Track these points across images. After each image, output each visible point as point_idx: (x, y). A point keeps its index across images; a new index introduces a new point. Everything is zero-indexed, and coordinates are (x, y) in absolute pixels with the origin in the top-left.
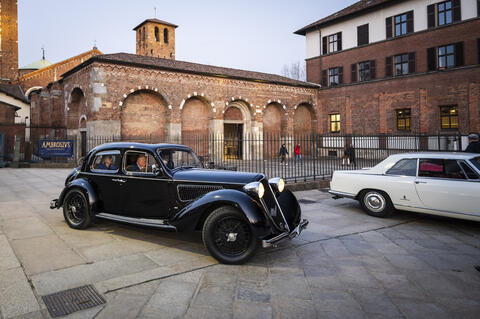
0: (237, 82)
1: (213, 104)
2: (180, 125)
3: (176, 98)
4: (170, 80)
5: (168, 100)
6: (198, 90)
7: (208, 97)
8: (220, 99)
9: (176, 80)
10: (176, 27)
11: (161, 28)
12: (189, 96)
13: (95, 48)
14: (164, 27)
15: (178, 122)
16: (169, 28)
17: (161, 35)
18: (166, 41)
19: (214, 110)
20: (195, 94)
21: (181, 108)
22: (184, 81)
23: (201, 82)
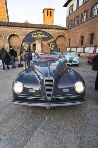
0: (29, 29)
1: (20, 37)
2: (8, 44)
3: (5, 35)
4: (2, 29)
5: (2, 36)
6: (13, 32)
7: (17, 35)
8: (23, 35)
9: (4, 29)
10: (54, 10)
11: (49, 11)
12: (10, 34)
13: (26, 21)
14: (50, 10)
15: (7, 43)
16: (51, 10)
17: (49, 13)
18: (51, 15)
19: (21, 39)
20: (13, 34)
21: (8, 38)
22: (7, 29)
23: (14, 29)
